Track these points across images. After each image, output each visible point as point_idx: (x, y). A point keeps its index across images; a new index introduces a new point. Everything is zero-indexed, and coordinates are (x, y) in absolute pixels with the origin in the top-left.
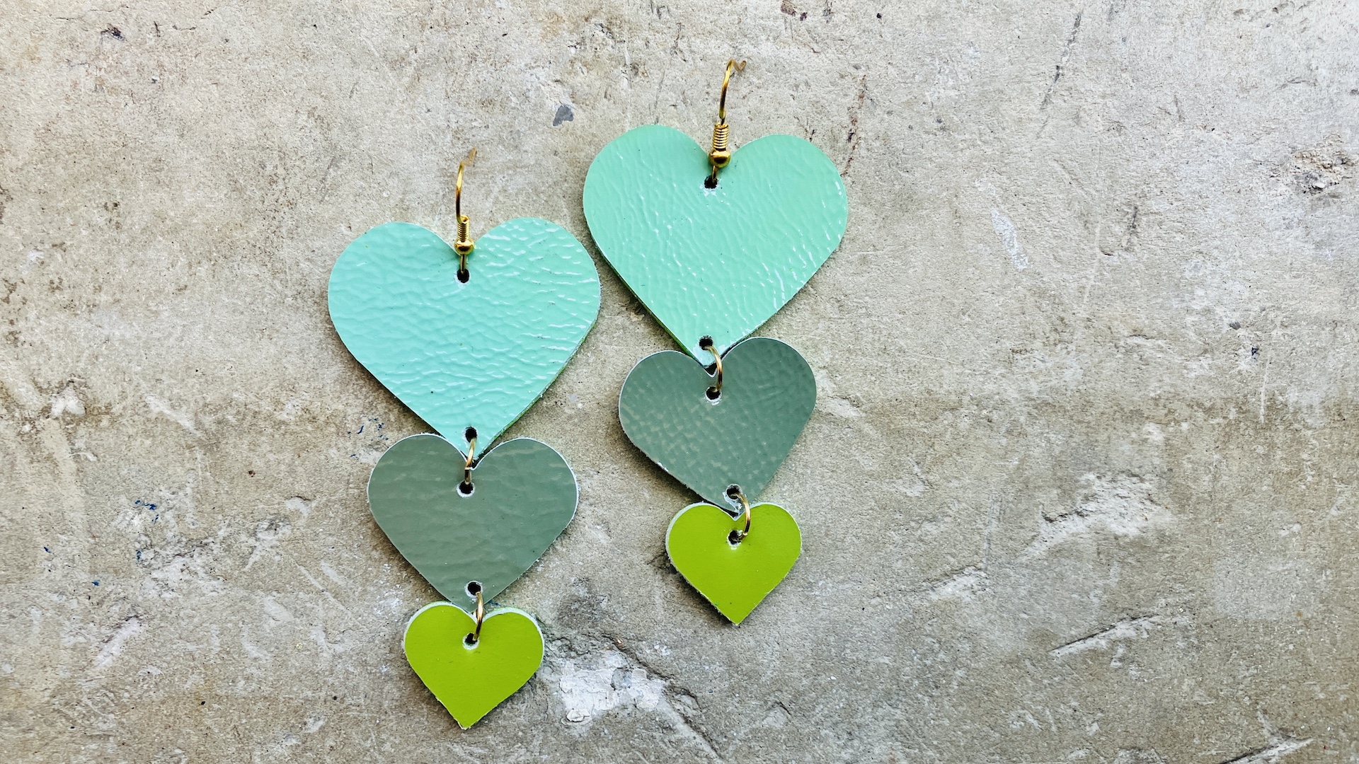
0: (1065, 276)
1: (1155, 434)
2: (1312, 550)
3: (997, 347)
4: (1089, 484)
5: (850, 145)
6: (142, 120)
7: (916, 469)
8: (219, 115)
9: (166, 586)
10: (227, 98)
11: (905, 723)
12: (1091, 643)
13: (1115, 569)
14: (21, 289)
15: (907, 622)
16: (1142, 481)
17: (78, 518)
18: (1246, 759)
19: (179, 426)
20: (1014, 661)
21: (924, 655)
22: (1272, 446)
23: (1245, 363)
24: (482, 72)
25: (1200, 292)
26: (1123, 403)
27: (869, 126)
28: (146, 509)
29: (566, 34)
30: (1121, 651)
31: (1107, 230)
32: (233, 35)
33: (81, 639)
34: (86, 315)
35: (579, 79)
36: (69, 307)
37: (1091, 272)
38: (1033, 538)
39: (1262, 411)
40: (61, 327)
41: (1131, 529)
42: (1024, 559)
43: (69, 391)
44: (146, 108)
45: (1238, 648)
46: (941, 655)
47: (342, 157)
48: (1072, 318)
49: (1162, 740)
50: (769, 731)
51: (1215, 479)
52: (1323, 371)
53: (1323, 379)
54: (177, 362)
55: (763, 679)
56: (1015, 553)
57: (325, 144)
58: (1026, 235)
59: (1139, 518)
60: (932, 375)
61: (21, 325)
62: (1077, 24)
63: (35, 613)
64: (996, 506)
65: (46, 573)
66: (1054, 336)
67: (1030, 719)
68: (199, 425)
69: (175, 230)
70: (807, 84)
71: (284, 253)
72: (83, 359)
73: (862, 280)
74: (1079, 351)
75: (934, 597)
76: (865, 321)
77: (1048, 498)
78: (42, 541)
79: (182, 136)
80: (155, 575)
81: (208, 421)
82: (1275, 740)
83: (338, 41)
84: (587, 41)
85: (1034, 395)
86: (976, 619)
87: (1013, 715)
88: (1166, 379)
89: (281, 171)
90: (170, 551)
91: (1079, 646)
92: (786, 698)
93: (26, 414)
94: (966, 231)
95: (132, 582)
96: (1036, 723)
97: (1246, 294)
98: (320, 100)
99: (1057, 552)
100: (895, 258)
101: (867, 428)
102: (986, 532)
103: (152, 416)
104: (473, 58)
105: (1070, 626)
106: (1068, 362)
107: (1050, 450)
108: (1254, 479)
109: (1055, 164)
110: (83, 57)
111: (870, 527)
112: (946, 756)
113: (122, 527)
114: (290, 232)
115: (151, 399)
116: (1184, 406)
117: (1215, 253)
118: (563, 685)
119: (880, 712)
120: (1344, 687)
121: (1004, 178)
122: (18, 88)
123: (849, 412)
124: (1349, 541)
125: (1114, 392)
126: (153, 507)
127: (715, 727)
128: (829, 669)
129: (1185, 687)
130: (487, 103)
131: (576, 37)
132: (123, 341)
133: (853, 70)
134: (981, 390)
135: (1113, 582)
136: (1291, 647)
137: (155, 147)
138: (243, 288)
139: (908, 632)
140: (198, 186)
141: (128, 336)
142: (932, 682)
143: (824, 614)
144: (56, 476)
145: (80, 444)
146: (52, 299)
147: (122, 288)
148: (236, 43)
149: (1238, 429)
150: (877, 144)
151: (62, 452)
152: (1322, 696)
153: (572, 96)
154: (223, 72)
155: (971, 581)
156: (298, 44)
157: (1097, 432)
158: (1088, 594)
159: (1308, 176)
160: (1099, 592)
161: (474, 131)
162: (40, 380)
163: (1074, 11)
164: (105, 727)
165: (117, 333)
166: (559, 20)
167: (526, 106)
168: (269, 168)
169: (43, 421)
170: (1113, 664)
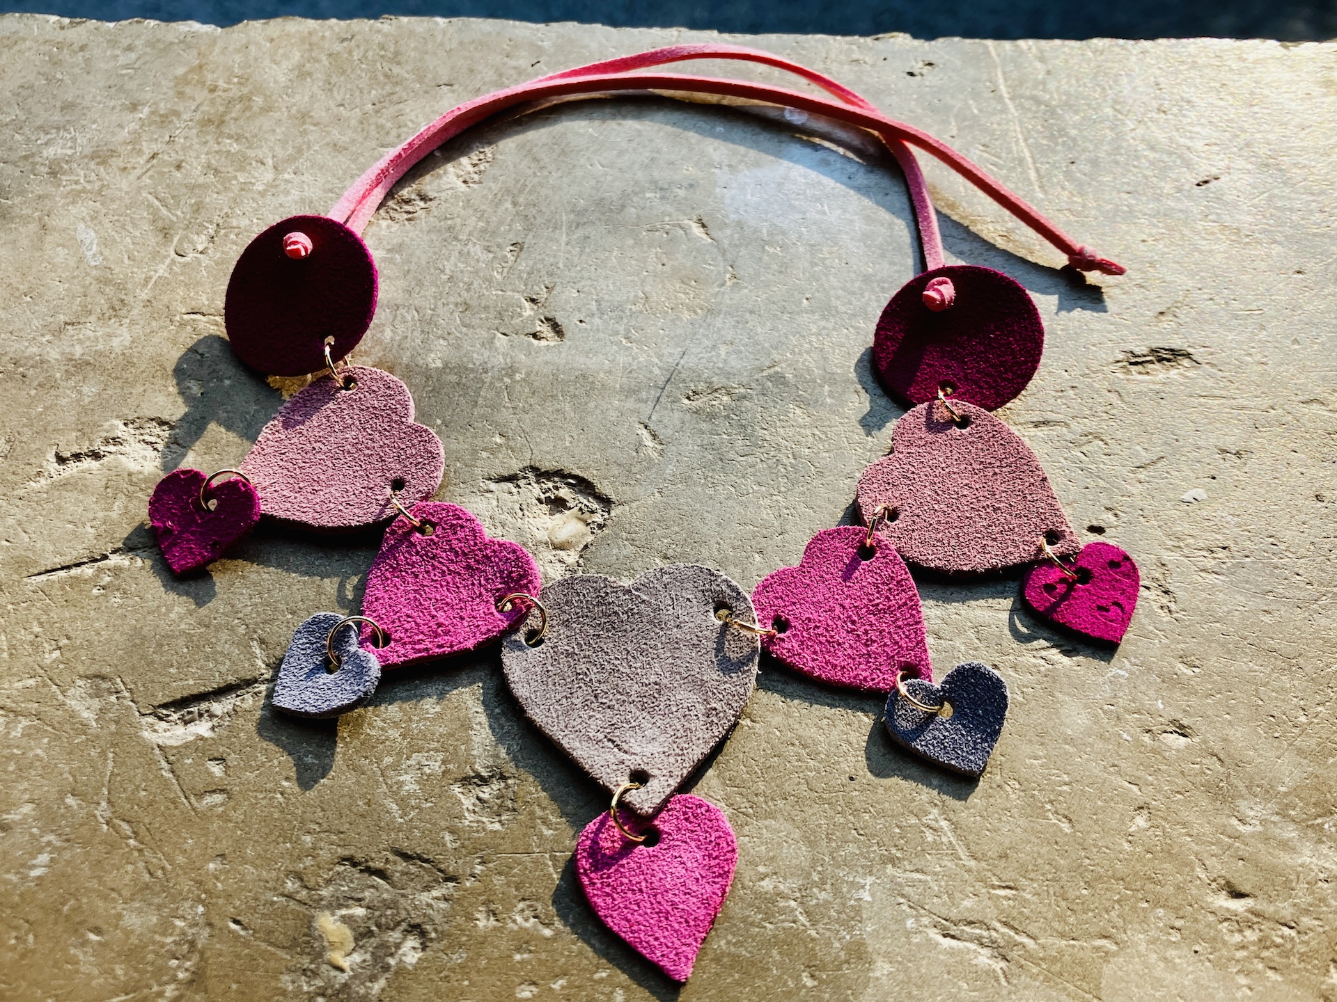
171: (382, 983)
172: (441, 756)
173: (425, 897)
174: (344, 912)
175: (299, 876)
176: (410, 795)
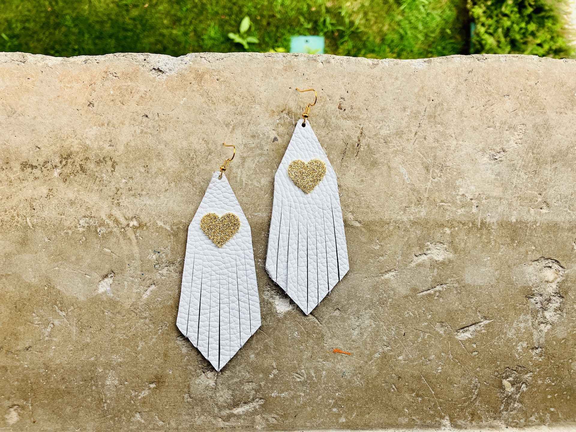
0: (421, 185)
1: (448, 231)
2: (493, 264)
3: (401, 206)
4: (428, 246)
5: (358, 148)
6: (154, 141)
7: (377, 241)
8: (177, 140)
9: (162, 275)
10: (179, 135)
11: (374, 314)
12: (429, 292)
13: (436, 270)
14: (120, 190)
15: (375, 285)
16: (444, 244)
17: (137, 256)
18: (474, 325)
19: (166, 229)
20: (406, 297)
21: (380, 295)
22: (482, 234)
23: (474, 210)
24: (252, 128)
25: (461, 189)
26: (438, 222)
27: (363, 142)
28: (157, 253)
29: (276, 116)
30: (437, 294)
31: (433, 171)
32: (180, 116)
33: (138, 290)
34: (139, 198)
35: (280, 129)
36: (134, 195)
37: (429, 184)
38: (412, 261)
39: (479, 224)
40: (132, 201)
41: (440, 258)
42: (409, 267)
43: (134, 219)
44: (155, 138)
45: (472, 293)
46: (385, 295)
47: (212, 152)
48: (423, 197)
49: (449, 320)
50: (335, 316)
51: (465, 244)
52: (497, 212)
53: (497, 215)
54: (165, 211)
55: (333, 301)
56: (406, 265)
57: (207, 148)
58: (410, 173)
59: (443, 256)
60: (382, 214)
61: (121, 200)
62: (425, 111)
63: (126, 283)
64: (401, 252)
65: (129, 271)
66: (417, 203)
67: (411, 314)
68: (172, 229)
69: (164, 173)
70: (345, 130)
71: (196, 180)
72: (138, 210)
73: (362, 186)
74: (425, 207)
75: (383, 278)
76: (362, 198)
77: (416, 250)
78: (127, 262)
79: (166, 146)
80: (160, 272)
81: (175, 228)
82: (483, 320)
83: (210, 118)
84: (282, 118)
85: (412, 220)
86: (395, 284)
87: (406, 312)
88: (451, 215)
89: (195, 156)
90: (164, 265)
91: (425, 292)
92: (339, 307)
93: (122, 226)
94: (392, 172)
95: (153, 274)
96: (412, 315)
97: (475, 190)
98: (206, 136)
99: (419, 265)
100: (371, 180)
101: (363, 229)
102: (398, 259)
103: (158, 226)
104: (249, 123)
105: (423, 286)
106: (422, 210)
107: (417, 235)
108: (477, 244)
109: (418, 152)
110: (137, 123)
111: (364, 258)
112: (386, 324)
113: (150, 258)
114: (197, 174)
115: (158, 222)
116: (456, 223)
117: (466, 178)
118: (276, 303)
119: (367, 311)
120: (503, 304)
121: (403, 156)
122: (119, 133)
123: (358, 225)
124: (504, 262)
125: (436, 219)
126: (159, 252)
127: (319, 315)
128: (352, 299)
129: (456, 305)
130: (253, 136)
131: (279, 117)
132: (150, 205)
133: (359, 126)
134: (396, 218)
135: (435, 274)
136: (487, 293)
137: (158, 149)
138: (184, 190)
139: (375, 288)
140: (171, 161)
141: (151, 203)
142: (382, 303)
143: (350, 283)
144: (131, 244)
145: (138, 234)
146: (129, 193)
147: (149, 190)
148: (181, 119)
149: (472, 230)
150: (366, 147)
151: (133, 237)
152: (496, 307)
153: (278, 134)
154: (177, 127)
155: (393, 273)
156: (199, 119)
157: (430, 230)
158: (428, 277)
159: (493, 155)
160: (431, 277)
161: (250, 145)
162: (126, 216)
163: (425, 107)
164: (145, 315)
165: (148, 203)
166: (274, 112)
167: (265, 137)
168: (191, 155)
169: (127, 228)
170: (435, 298)
171: (519, 395)
172: (526, 342)
173: (526, 376)
174: (508, 379)
175: (497, 372)
176: (520, 352)
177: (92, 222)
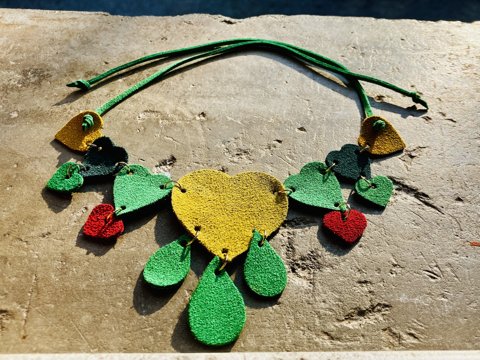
9: (233, 161)
14: (188, 93)
19: (237, 123)
28: (226, 142)
34: (208, 99)
36: (202, 97)
40: (200, 101)
54: (236, 109)
63: (188, 168)
65: (192, 158)
68: (244, 123)
72: (207, 107)
78: (192, 149)
80: (230, 159)
89: (266, 71)
90: (235, 153)
93: (188, 119)
95: (222, 160)
103: (229, 121)
113: (218, 146)
115: (228, 118)
126: (229, 142)
132: (219, 104)
141: (221, 103)
144: (197, 134)
145: (205, 127)
146: (197, 95)
147: (219, 93)
151: (199, 128)
162: (193, 112)
168: (262, 71)
169: (194, 121)
177: (153, 115)
